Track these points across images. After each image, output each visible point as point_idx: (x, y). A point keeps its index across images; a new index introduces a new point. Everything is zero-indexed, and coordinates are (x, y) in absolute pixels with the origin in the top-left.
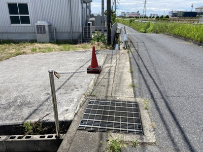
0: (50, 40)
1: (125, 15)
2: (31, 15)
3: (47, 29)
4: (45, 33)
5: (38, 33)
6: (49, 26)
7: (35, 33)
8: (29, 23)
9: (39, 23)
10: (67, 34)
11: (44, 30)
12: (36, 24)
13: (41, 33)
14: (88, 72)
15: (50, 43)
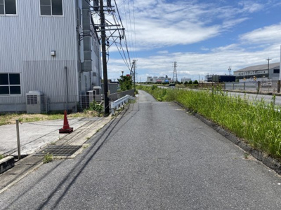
0: (42, 111)
1: (152, 80)
2: (22, 85)
3: (39, 99)
4: (36, 103)
5: (29, 103)
6: (42, 96)
7: (25, 103)
8: (20, 93)
9: (31, 93)
10: (62, 104)
11: (36, 100)
12: (27, 94)
13: (32, 103)
14: (60, 133)
15: (41, 113)
